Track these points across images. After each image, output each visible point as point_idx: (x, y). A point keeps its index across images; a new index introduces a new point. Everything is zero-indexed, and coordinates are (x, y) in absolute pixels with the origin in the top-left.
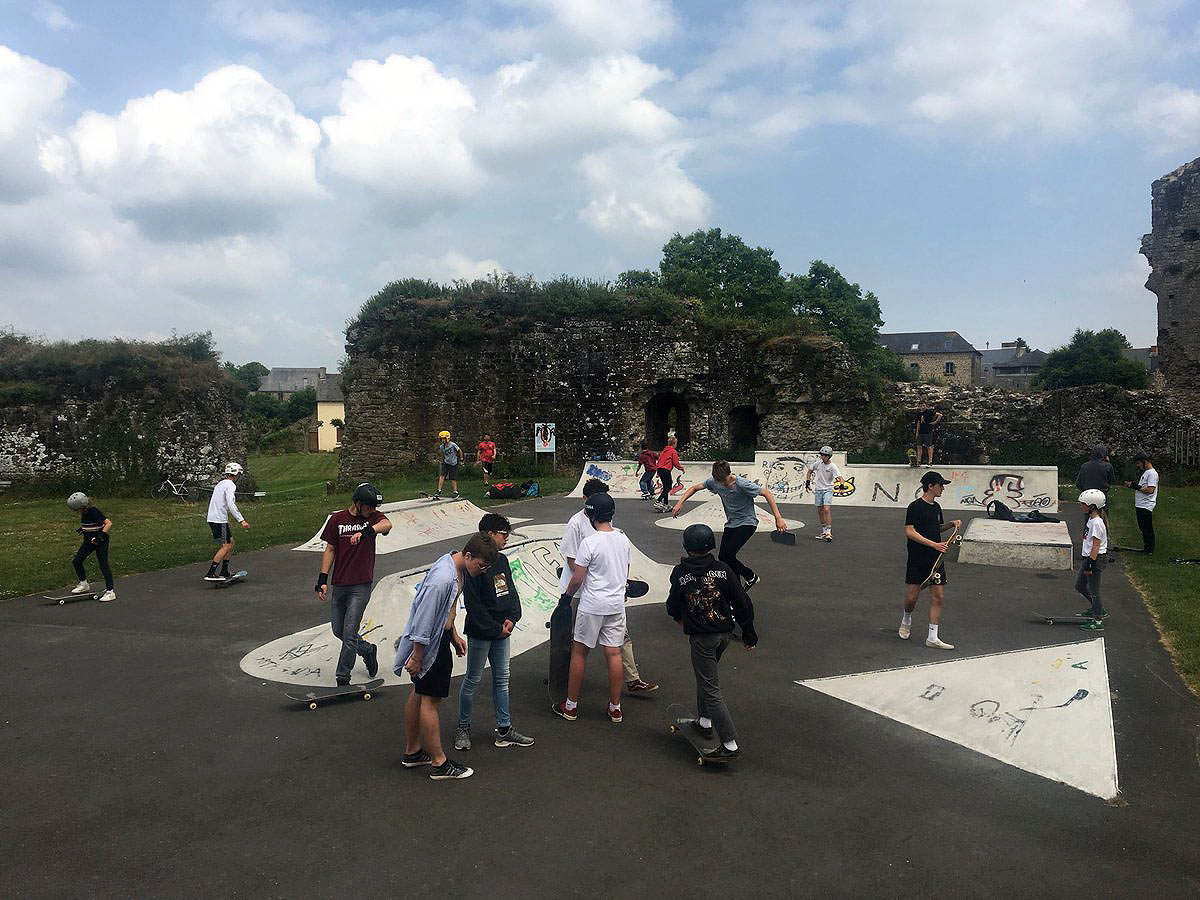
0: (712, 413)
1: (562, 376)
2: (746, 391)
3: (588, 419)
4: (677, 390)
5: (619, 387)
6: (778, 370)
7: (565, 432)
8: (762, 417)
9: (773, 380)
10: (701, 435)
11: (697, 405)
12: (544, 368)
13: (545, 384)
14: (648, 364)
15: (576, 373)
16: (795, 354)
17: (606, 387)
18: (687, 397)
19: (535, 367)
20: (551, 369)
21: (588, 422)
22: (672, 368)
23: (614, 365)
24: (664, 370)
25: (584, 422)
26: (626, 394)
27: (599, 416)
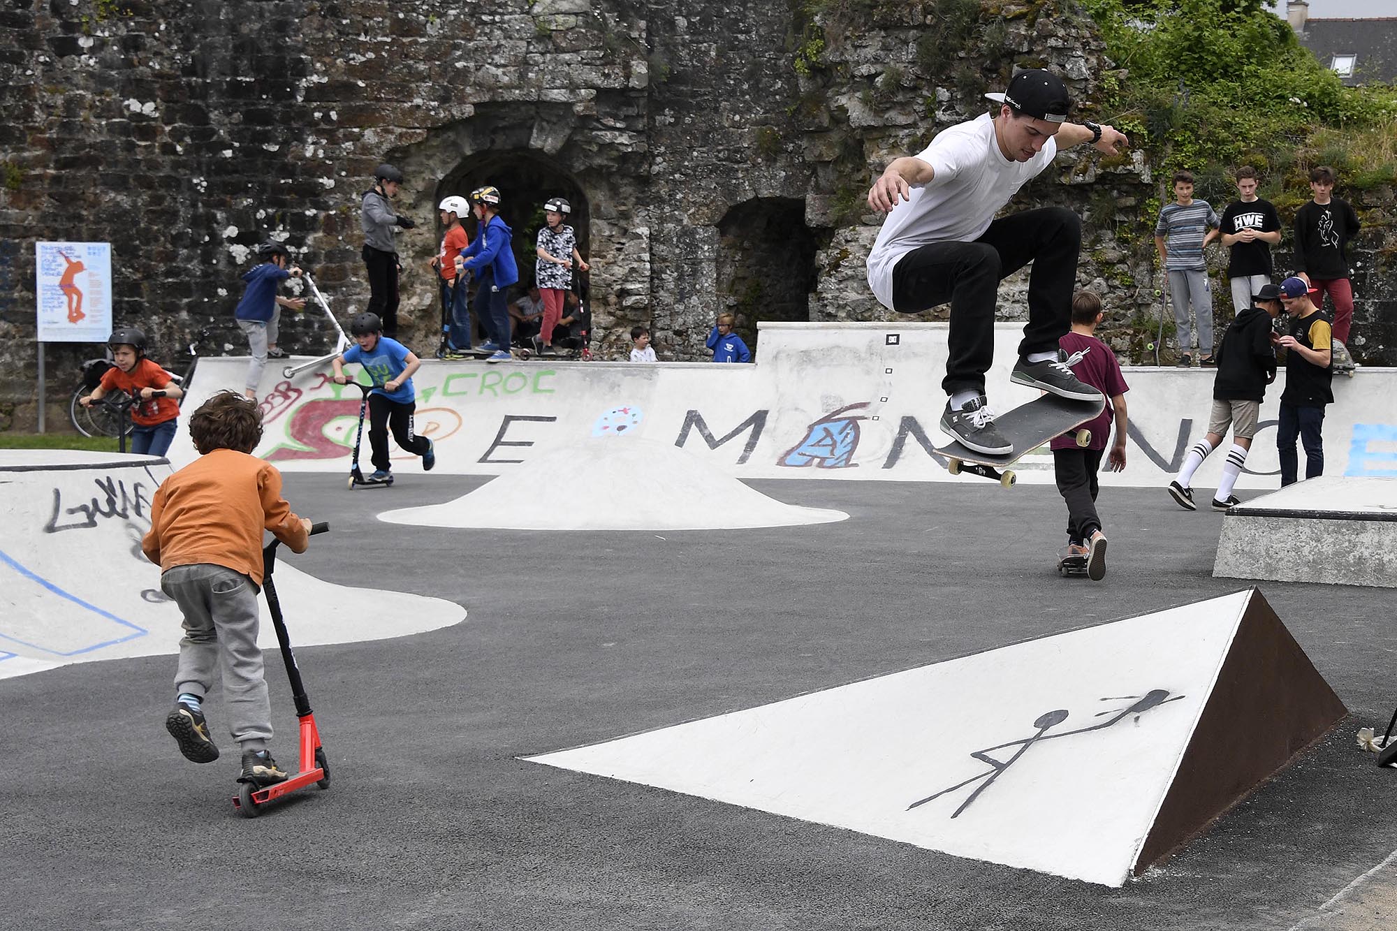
0: (662, 220)
1: (139, 81)
2: (771, 151)
3: (232, 231)
4: (545, 142)
5: (340, 123)
6: (872, 78)
7: (149, 275)
8: (824, 235)
9: (855, 109)
10: (623, 293)
11: (614, 191)
12: (66, 47)
13: (72, 105)
14: (440, 51)
15: (189, 71)
16: (922, 27)
17: (298, 123)
18: (579, 166)
19: (31, 43)
20: (92, 51)
21: (232, 241)
22: (524, 64)
23: (322, 49)
24: (499, 72)
25: (216, 241)
26: (366, 149)
27: (272, 222)
